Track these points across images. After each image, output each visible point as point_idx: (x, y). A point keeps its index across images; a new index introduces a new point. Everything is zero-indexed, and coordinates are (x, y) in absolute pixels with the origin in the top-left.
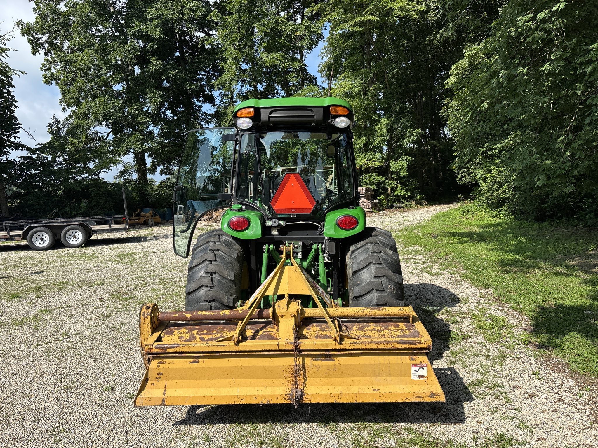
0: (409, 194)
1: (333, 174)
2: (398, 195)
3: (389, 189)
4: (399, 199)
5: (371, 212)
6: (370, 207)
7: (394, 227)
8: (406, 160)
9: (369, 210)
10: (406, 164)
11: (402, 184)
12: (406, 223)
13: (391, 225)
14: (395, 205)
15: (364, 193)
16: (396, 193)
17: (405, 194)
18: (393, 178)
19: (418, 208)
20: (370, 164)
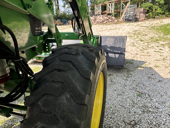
0: (163, 12)
1: (129, 3)
2: (158, 13)
3: (154, 10)
6: (144, 17)
7: (156, 25)
9: (144, 19)
11: (160, 8)
12: (162, 23)
13: (154, 24)
14: (155, 17)
15: (142, 11)
16: (157, 12)
17: (161, 12)
18: (157, 4)
19: (166, 18)
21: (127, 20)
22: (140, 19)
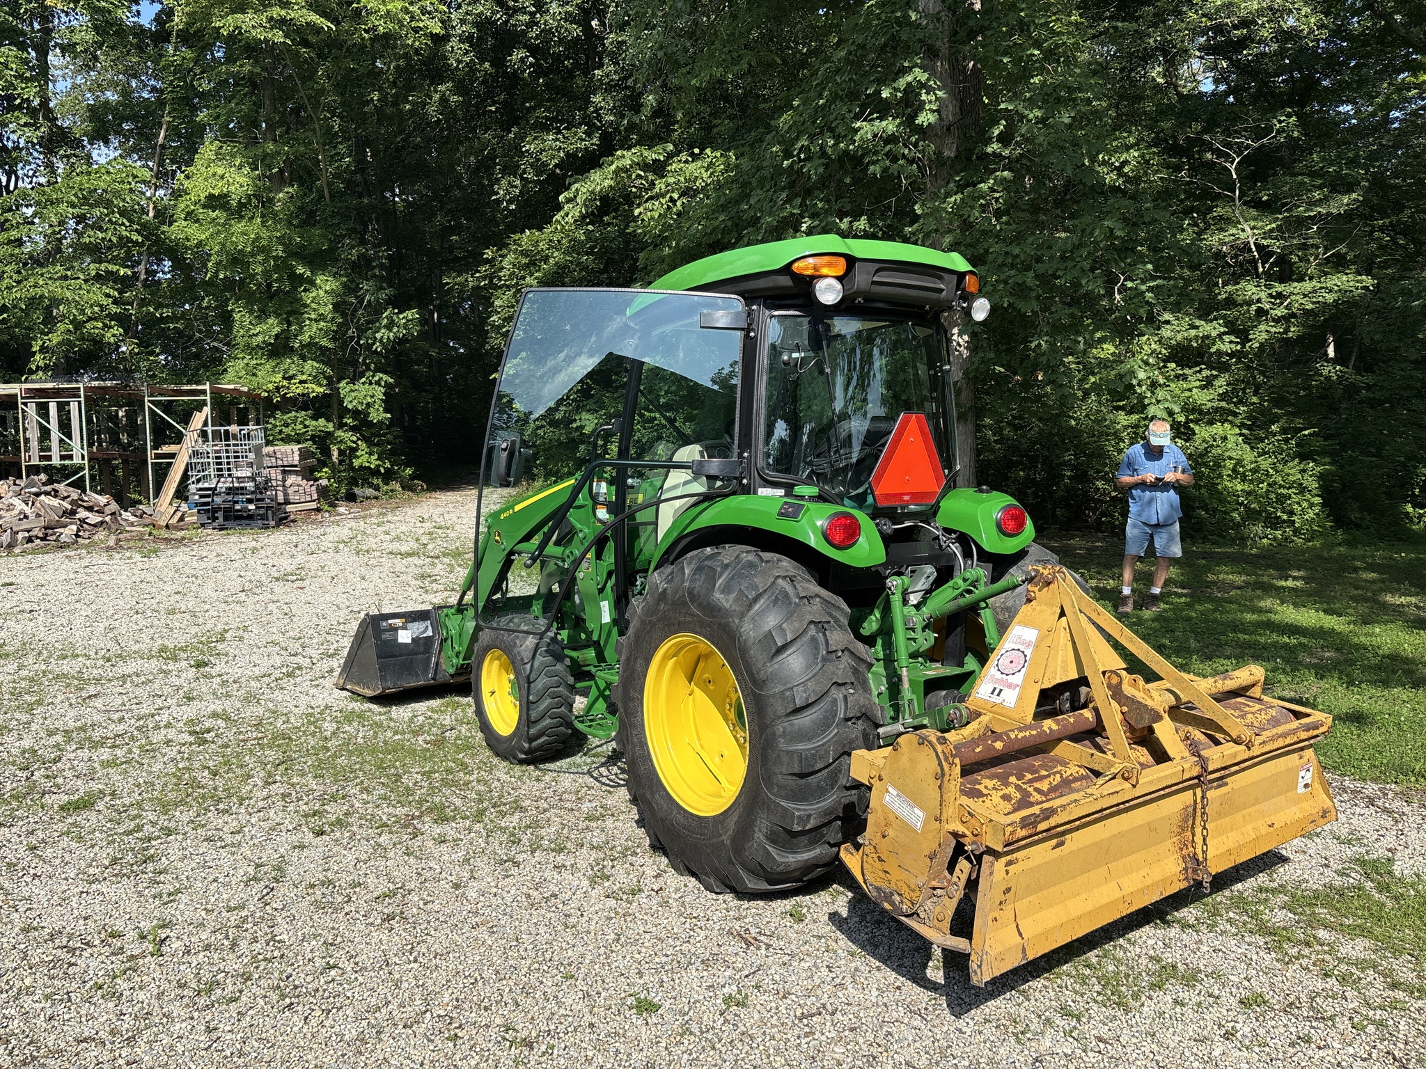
0: (388, 465)
1: (207, 410)
2: (362, 468)
3: (335, 454)
4: (364, 476)
5: (318, 510)
6: (315, 496)
8: (378, 383)
9: (314, 505)
10: (379, 392)
11: (370, 441)
14: (357, 491)
15: (296, 463)
16: (356, 463)
17: (378, 466)
18: (346, 424)
19: (408, 499)
20: (296, 389)
21: (220, 515)
22: (289, 508)
